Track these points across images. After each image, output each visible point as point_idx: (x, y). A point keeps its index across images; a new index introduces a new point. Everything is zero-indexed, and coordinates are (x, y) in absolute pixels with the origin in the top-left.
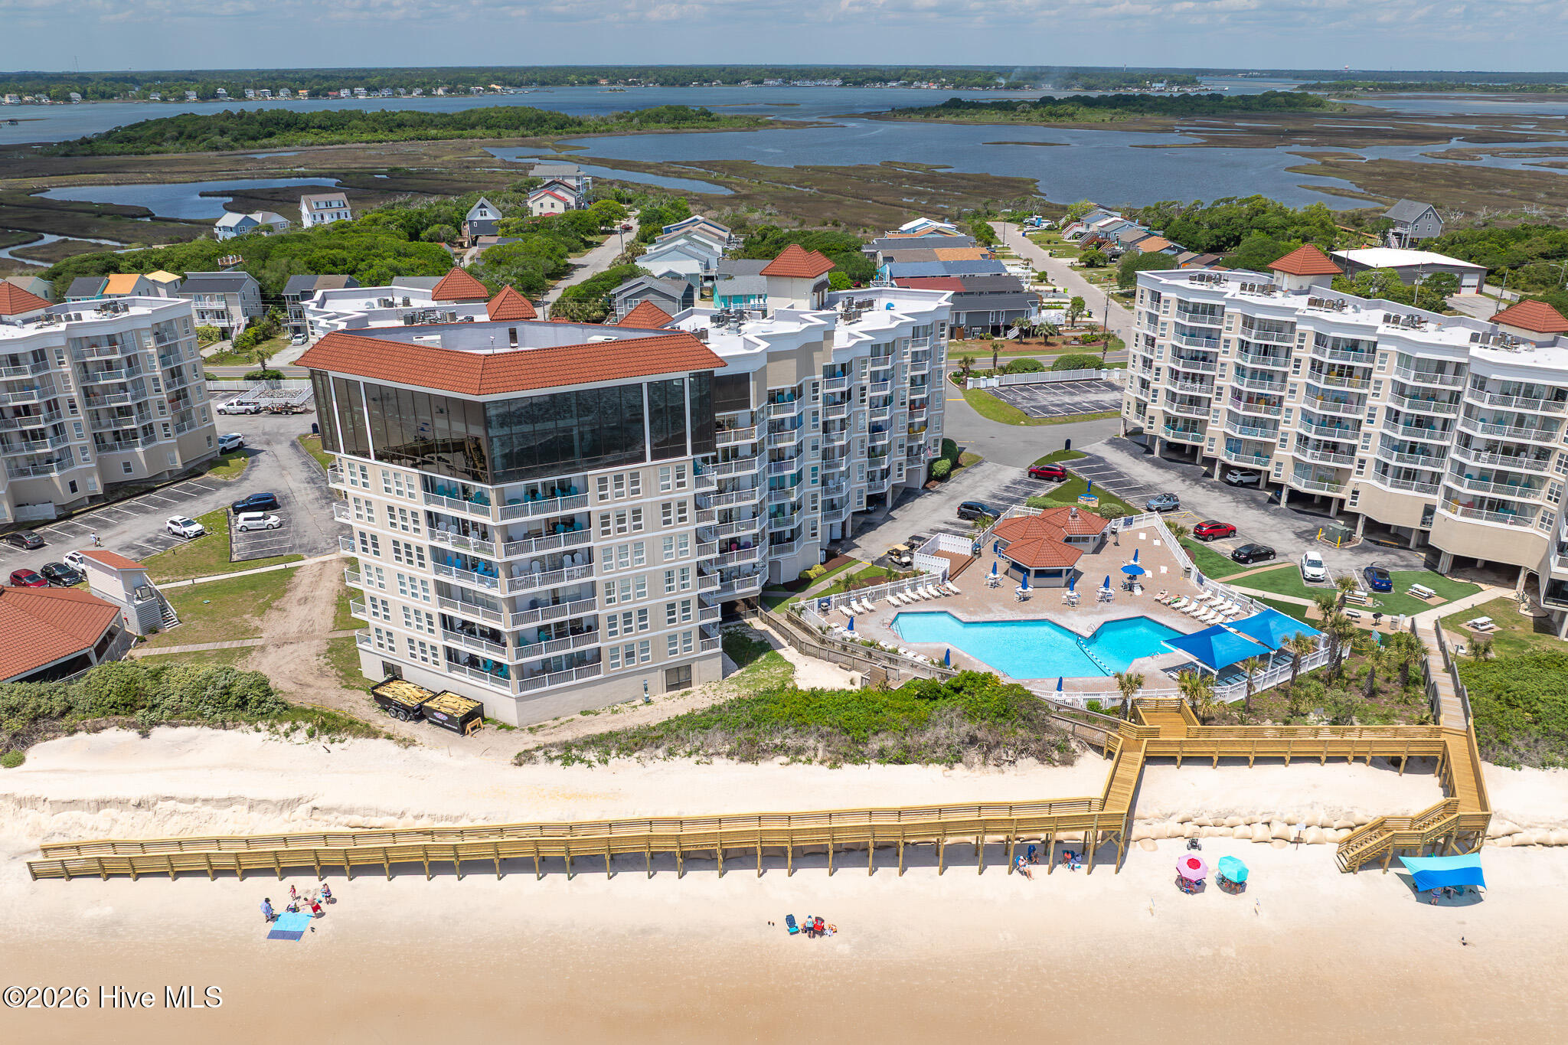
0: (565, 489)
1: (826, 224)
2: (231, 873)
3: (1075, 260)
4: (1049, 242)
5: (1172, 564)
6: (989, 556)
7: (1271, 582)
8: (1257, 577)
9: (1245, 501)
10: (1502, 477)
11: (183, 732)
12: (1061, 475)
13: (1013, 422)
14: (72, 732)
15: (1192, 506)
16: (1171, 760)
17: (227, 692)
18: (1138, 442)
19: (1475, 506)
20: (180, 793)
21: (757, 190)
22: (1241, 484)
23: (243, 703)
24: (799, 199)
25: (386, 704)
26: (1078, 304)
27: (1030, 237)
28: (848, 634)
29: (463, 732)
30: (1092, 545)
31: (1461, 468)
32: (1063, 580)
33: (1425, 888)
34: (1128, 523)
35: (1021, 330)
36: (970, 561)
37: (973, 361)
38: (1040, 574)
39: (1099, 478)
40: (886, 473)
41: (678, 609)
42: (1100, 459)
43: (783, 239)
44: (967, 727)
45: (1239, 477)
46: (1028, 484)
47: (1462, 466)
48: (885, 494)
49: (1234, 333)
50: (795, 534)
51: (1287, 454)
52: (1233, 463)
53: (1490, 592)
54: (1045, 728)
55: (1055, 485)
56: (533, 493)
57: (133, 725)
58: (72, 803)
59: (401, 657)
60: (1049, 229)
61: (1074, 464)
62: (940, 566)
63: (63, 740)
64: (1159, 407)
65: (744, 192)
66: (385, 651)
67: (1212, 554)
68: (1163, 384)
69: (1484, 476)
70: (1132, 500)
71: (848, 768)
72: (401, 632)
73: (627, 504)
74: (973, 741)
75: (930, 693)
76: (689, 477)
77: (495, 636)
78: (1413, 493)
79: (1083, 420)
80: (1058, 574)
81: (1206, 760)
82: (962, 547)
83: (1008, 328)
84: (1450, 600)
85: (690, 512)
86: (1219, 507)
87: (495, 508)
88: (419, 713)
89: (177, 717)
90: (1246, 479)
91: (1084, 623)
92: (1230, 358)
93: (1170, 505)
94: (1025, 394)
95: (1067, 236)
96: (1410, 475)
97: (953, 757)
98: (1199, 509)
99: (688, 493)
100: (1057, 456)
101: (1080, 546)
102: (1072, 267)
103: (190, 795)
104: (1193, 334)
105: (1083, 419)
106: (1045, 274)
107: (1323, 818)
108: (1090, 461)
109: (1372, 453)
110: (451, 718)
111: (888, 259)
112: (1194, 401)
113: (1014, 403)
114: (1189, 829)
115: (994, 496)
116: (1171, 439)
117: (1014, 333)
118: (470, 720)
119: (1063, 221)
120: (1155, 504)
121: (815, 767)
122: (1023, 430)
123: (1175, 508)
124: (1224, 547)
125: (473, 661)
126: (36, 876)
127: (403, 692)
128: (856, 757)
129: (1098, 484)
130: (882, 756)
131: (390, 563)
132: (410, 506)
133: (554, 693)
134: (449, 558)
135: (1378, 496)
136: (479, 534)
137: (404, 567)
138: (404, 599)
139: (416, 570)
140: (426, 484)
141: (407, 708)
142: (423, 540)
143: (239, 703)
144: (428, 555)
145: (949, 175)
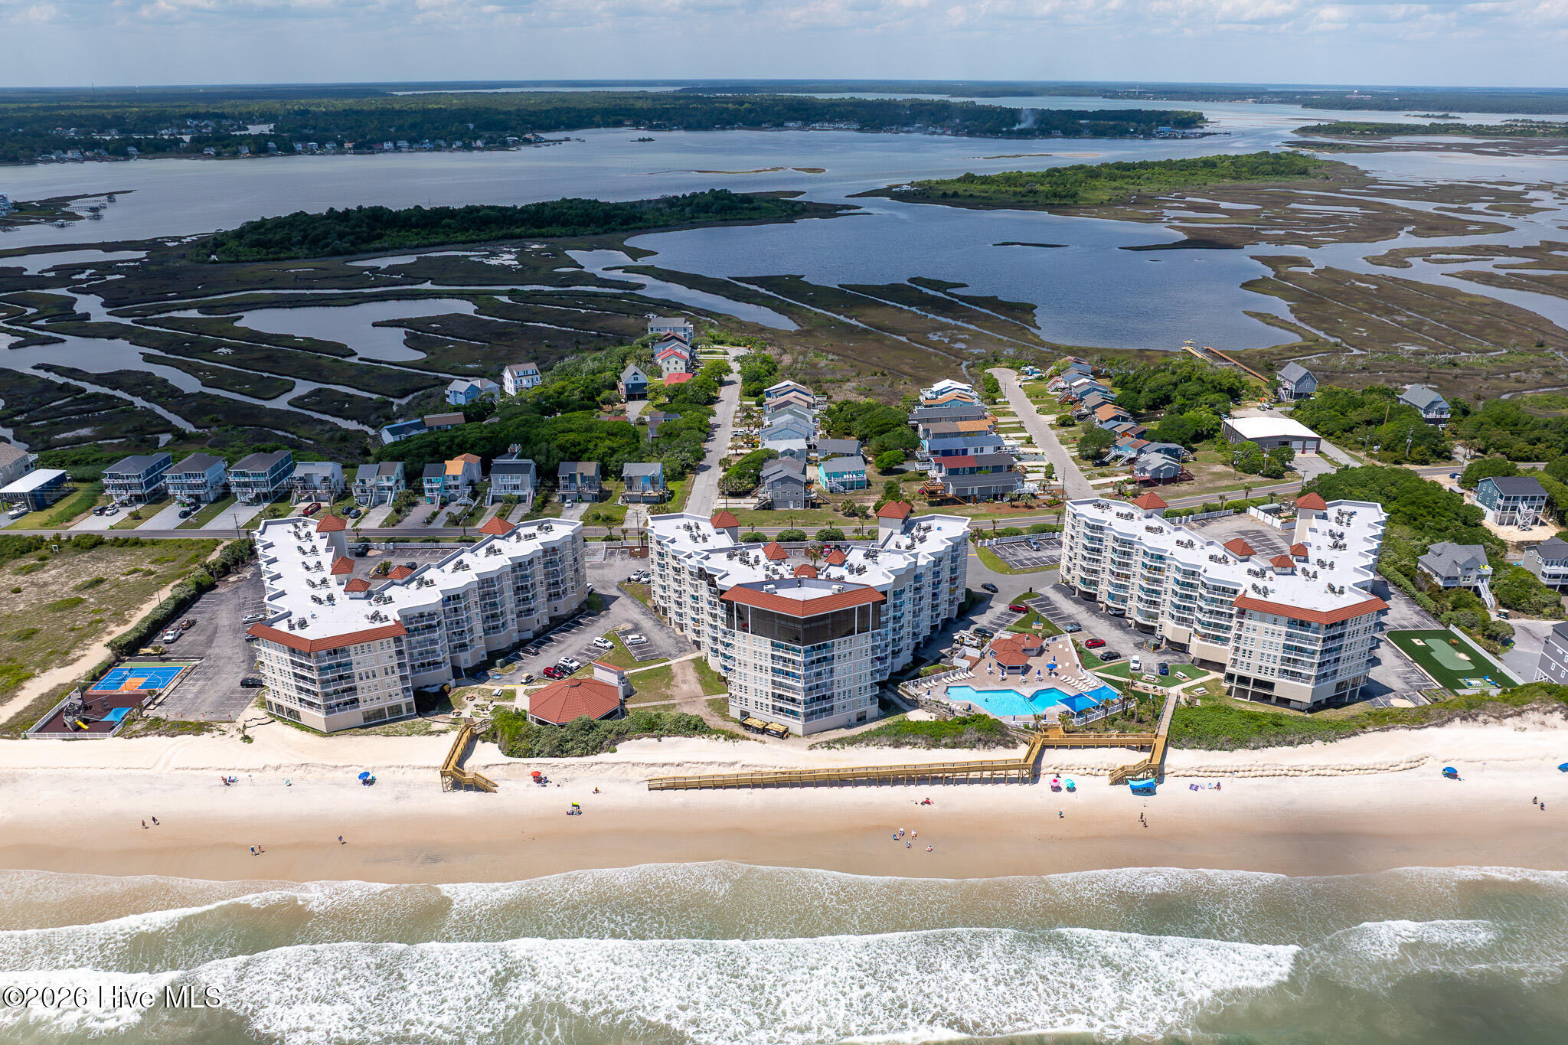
0: (826, 646)
2: (720, 787)
3: (1054, 417)
4: (1038, 395)
5: (1072, 661)
6: (989, 659)
7: (1115, 671)
8: (1109, 668)
9: (1116, 626)
10: (1216, 625)
11: (673, 739)
12: (1026, 610)
13: (1003, 572)
14: (629, 740)
15: (1088, 628)
16: (1053, 747)
17: (689, 723)
18: (1067, 590)
19: (1204, 637)
20: (692, 760)
23: (696, 728)
25: (747, 727)
26: (1049, 472)
27: (1024, 388)
28: (928, 697)
29: (782, 738)
30: (1035, 652)
31: (1199, 619)
32: (1020, 671)
33: (1136, 790)
34: (1055, 639)
35: (1011, 497)
36: (980, 660)
38: (1010, 668)
39: (1044, 611)
40: (938, 615)
41: (863, 689)
42: (1047, 598)
44: (977, 735)
45: (1112, 612)
46: (1009, 615)
49: (1109, 543)
50: (900, 651)
51: (1133, 604)
52: (1111, 604)
53: (1214, 675)
54: (1007, 735)
55: (1022, 616)
56: (814, 648)
57: (654, 737)
58: (653, 765)
59: (750, 708)
60: (1040, 380)
61: (1033, 602)
62: (966, 664)
63: (627, 742)
64: (1078, 573)
66: (743, 706)
67: (1092, 656)
68: (1079, 561)
69: (1209, 624)
70: (1059, 624)
71: (933, 750)
72: (752, 698)
73: (847, 651)
74: (980, 740)
75: (964, 722)
76: (870, 639)
77: (793, 700)
78: (1184, 628)
79: (1042, 570)
80: (1018, 668)
81: (1065, 747)
82: (975, 653)
83: (1003, 495)
84: (1193, 679)
85: (870, 652)
86: (1101, 628)
87: (802, 654)
88: (763, 731)
89: (670, 733)
90: (1115, 614)
91: (1028, 691)
92: (1108, 554)
93: (1078, 628)
94: (1011, 551)
95: (1051, 388)
96: (1184, 620)
97: (973, 746)
98: (1093, 631)
99: (870, 644)
100: (1025, 596)
101: (1030, 653)
102: (1051, 425)
103: (696, 760)
104: (1092, 539)
106: (1031, 437)
107: (1105, 767)
108: (1042, 600)
109: (1167, 608)
110: (778, 733)
111: (926, 433)
112: (1095, 572)
113: (1004, 558)
114: (1057, 771)
115: (992, 623)
116: (1083, 589)
117: (1007, 497)
118: (783, 735)
119: (1049, 372)
120: (1069, 628)
121: (922, 750)
122: (1009, 577)
123: (1080, 630)
124: (1098, 652)
125: (781, 709)
126: (650, 789)
127: (756, 723)
128: (936, 746)
129: (1044, 615)
130: (946, 746)
131: (751, 673)
132: (764, 651)
133: (816, 723)
134: (780, 671)
135: (1170, 629)
136: (793, 663)
137: (758, 674)
138: (756, 686)
139: (764, 676)
140: (773, 644)
141: (758, 729)
142: (769, 664)
143: (694, 728)
144: (770, 670)
145: (963, 298)
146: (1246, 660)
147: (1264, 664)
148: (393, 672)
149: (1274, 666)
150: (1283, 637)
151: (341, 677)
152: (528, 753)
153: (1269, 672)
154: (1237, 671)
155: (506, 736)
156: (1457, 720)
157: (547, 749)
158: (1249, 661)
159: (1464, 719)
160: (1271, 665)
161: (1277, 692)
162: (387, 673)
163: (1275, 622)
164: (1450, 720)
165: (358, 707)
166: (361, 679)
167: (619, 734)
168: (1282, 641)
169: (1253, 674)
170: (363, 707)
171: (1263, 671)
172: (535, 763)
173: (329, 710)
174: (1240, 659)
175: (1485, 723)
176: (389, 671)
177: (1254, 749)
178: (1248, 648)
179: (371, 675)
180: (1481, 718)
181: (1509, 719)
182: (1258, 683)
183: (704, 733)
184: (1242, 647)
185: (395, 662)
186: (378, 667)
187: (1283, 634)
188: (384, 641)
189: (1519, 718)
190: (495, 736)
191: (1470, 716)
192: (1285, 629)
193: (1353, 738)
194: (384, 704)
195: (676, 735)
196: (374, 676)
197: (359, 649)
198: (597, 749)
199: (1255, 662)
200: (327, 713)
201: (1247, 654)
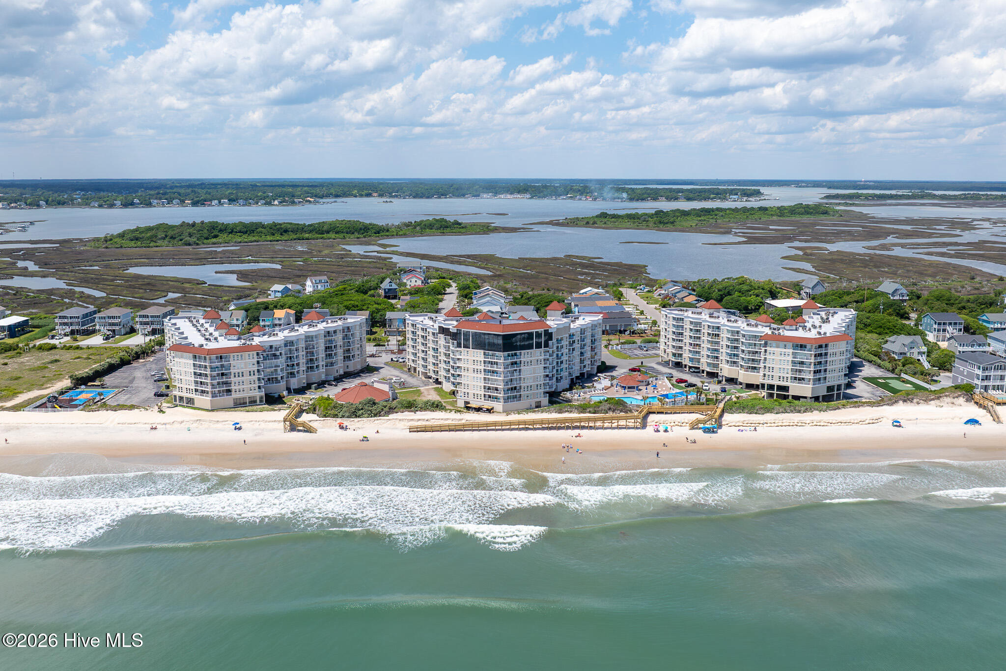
0: (516, 355)
1: (544, 290)
2: (453, 430)
3: (657, 306)
4: (647, 298)
5: (667, 387)
9: (694, 376)
10: (752, 360)
11: (423, 412)
13: (626, 358)
14: (397, 413)
15: (676, 376)
16: (654, 413)
17: (433, 403)
18: (665, 362)
19: (747, 369)
20: (436, 418)
21: (504, 272)
22: (694, 372)
24: (527, 277)
25: (469, 408)
26: (655, 323)
27: (639, 295)
29: (490, 412)
30: (645, 383)
31: (743, 359)
33: (707, 431)
34: (657, 379)
35: (630, 331)
36: (610, 387)
37: (611, 340)
38: (629, 388)
39: (651, 371)
40: (585, 366)
41: (539, 386)
42: (652, 367)
43: (530, 297)
45: (694, 370)
46: (629, 372)
47: (743, 358)
48: (584, 373)
49: (688, 326)
51: (704, 360)
52: (691, 365)
53: (754, 392)
54: (626, 407)
55: (636, 372)
56: (509, 356)
57: (412, 411)
58: (412, 420)
59: (470, 399)
60: (649, 291)
63: (395, 414)
64: (670, 350)
65: (498, 273)
66: (466, 398)
67: (680, 386)
68: (671, 343)
69: (747, 360)
70: (659, 375)
72: (471, 392)
73: (529, 359)
74: (610, 409)
76: (543, 354)
77: (497, 389)
78: (735, 368)
81: (662, 413)
82: (608, 383)
83: (626, 331)
84: (741, 393)
85: (542, 362)
87: (503, 359)
88: (478, 410)
89: (422, 409)
90: (696, 370)
92: (688, 334)
93: (670, 376)
94: (629, 350)
95: (655, 295)
96: (732, 362)
98: (680, 377)
99: (543, 357)
102: (656, 308)
103: (438, 418)
104: (677, 327)
105: (649, 357)
106: (643, 311)
107: (686, 421)
108: (649, 367)
109: (724, 358)
110: (487, 410)
111: (576, 306)
112: (679, 347)
113: (626, 353)
114: (657, 423)
115: (618, 375)
116: (674, 360)
117: (628, 332)
119: (655, 288)
120: (666, 376)
122: (629, 361)
123: (672, 377)
124: (683, 384)
125: (490, 397)
126: (410, 432)
127: (473, 404)
130: (590, 412)
131: (471, 374)
132: (479, 359)
133: (511, 404)
134: (489, 371)
135: (726, 370)
136: (497, 365)
137: (475, 375)
138: (474, 383)
139: (479, 375)
140: (484, 354)
141: (475, 408)
142: (482, 367)
143: (436, 406)
144: (482, 371)
145: (601, 263)
146: (771, 374)
147: (782, 375)
148: (254, 374)
149: (787, 375)
150: (791, 356)
151: (223, 374)
152: (335, 416)
153: (785, 380)
154: (767, 382)
155: (322, 408)
156: (901, 402)
157: (347, 414)
158: (773, 374)
159: (905, 401)
160: (786, 375)
161: (791, 392)
162: (250, 375)
163: (785, 347)
164: (896, 402)
165: (231, 395)
166: (235, 376)
167: (390, 408)
168: (790, 358)
169: (776, 382)
170: (234, 395)
171: (781, 379)
172: (339, 420)
173: (214, 395)
174: (767, 373)
175: (918, 403)
176: (252, 373)
177: (777, 413)
178: (771, 366)
179: (241, 374)
180: (915, 401)
181: (932, 402)
182: (780, 388)
183: (443, 409)
184: (767, 365)
185: (255, 368)
186: (246, 371)
187: (791, 354)
188: (251, 353)
189: (939, 401)
190: (315, 410)
191: (909, 399)
192: (791, 351)
193: (837, 410)
194: (246, 395)
195: (425, 410)
196: (243, 376)
197: (236, 357)
198: (377, 414)
199: (776, 374)
200: (213, 397)
201: (771, 370)
